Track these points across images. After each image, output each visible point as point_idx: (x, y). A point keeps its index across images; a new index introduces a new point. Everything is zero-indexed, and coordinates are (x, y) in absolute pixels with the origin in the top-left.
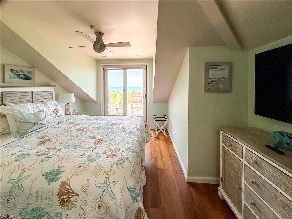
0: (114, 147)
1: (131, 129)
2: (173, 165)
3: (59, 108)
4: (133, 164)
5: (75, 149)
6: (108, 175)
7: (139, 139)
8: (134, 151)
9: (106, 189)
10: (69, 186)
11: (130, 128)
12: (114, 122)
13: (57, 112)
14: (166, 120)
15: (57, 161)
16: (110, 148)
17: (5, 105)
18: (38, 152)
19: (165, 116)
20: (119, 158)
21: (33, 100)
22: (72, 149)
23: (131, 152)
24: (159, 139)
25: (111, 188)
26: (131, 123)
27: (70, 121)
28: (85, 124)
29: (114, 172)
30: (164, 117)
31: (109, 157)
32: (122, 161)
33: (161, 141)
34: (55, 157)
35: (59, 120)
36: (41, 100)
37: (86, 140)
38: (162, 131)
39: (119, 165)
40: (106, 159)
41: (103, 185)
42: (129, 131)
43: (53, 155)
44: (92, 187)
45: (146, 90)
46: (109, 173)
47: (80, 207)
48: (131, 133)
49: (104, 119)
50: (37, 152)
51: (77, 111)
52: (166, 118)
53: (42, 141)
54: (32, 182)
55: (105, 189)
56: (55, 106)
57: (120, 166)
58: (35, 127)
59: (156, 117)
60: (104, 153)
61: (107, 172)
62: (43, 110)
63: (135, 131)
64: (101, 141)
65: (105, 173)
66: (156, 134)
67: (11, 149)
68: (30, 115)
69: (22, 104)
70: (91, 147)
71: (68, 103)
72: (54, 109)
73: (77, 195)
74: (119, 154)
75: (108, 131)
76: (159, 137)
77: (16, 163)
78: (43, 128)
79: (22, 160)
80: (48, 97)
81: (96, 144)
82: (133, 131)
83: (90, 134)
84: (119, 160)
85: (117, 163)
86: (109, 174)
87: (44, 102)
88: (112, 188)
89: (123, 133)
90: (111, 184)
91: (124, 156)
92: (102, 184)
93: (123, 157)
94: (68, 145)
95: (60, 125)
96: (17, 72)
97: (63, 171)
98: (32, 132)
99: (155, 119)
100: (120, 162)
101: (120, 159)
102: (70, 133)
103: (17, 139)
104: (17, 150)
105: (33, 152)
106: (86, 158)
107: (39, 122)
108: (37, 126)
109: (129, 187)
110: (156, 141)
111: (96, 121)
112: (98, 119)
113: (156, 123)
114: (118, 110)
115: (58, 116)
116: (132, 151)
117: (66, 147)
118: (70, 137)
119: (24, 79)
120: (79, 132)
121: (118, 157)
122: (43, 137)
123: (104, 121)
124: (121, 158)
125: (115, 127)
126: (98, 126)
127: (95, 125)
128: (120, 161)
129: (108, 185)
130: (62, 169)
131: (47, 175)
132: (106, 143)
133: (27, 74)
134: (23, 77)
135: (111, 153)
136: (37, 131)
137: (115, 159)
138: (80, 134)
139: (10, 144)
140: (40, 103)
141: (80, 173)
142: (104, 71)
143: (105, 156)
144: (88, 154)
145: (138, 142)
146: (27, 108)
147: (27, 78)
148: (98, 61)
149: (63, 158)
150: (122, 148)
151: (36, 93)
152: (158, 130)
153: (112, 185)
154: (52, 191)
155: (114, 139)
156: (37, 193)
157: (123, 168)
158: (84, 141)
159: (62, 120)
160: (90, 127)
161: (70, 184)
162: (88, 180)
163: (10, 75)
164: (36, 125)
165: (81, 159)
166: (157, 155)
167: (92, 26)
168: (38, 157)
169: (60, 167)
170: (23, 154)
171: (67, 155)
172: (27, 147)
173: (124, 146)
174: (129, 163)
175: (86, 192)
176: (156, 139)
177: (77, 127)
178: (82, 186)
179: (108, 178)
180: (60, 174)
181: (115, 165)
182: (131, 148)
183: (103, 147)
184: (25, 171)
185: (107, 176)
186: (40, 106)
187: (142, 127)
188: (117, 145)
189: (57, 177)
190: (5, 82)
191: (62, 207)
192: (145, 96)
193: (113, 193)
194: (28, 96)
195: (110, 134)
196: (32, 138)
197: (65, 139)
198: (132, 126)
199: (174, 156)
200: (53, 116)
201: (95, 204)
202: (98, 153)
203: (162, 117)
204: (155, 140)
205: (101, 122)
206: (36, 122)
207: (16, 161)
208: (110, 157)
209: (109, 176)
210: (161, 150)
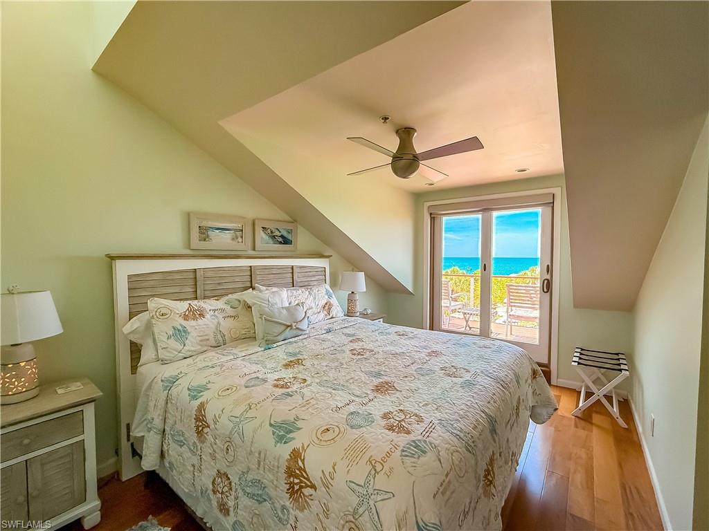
0: (412, 410)
1: (476, 374)
2: (631, 523)
3: (334, 301)
4: (447, 466)
5: (333, 391)
6: (375, 470)
7: (489, 405)
8: (462, 435)
9: (365, 500)
10: (303, 461)
11: (472, 370)
12: (438, 348)
13: (329, 309)
14: (621, 370)
15: (297, 405)
16: (402, 409)
17: (253, 289)
18: (278, 380)
19: (621, 356)
20: (414, 439)
21: (293, 283)
22: (330, 390)
23: (452, 433)
24: (592, 423)
25: (376, 504)
26: (481, 357)
27: (347, 331)
28: (372, 341)
29: (391, 469)
30: (616, 357)
31: (391, 428)
32: (417, 449)
33: (595, 430)
34: (297, 397)
35: (330, 326)
36: (306, 284)
37: (361, 377)
38: (604, 401)
39: (407, 456)
40: (382, 431)
41: (360, 489)
42: (467, 377)
43: (296, 392)
44: (339, 483)
45: (549, 269)
46: (379, 467)
47: (317, 514)
48: (469, 384)
49: (417, 337)
50: (275, 380)
51: (369, 311)
52: (621, 361)
53: (291, 361)
54: (255, 431)
55: (363, 501)
56: (327, 297)
57: (409, 461)
58: (288, 333)
59: (582, 352)
60: (386, 416)
61: (375, 463)
62: (302, 303)
63: (484, 381)
64: (390, 386)
65: (371, 462)
66: (581, 405)
67: (248, 364)
68: (282, 310)
69: (275, 289)
70: (365, 395)
71: (352, 293)
72: (325, 301)
73: (313, 487)
74: (418, 430)
75: (414, 367)
76: (591, 417)
77: (244, 391)
78: (301, 337)
79: (253, 388)
80: (318, 277)
81: (377, 390)
82: (479, 379)
83: (373, 365)
84: (411, 445)
85: (403, 451)
86: (378, 470)
87: (310, 287)
88: (379, 505)
89: (449, 380)
90: (377, 493)
91: (427, 440)
92: (358, 485)
93: (425, 442)
94: (325, 378)
95: (329, 336)
96: (272, 232)
97: (299, 429)
98: (283, 342)
99: (577, 359)
100: (414, 451)
101: (414, 441)
102: (339, 356)
103: (260, 349)
104: (255, 368)
105: (272, 377)
106: (345, 417)
107: (294, 324)
108: (291, 331)
109: (421, 523)
110: (576, 426)
111: (398, 337)
112: (403, 335)
113: (581, 371)
114: (471, 319)
115: (332, 318)
116: (455, 431)
117: (320, 384)
118: (336, 364)
119: (281, 243)
120: (354, 357)
121: (412, 437)
122: (295, 355)
123: (414, 342)
124: (419, 440)
125: (434, 360)
126: (397, 351)
127: (392, 348)
128: (412, 448)
129: (372, 494)
130: (299, 424)
131: (276, 426)
132: (398, 394)
133: (285, 234)
134: (280, 240)
135: (399, 421)
136: (291, 340)
137: (402, 440)
138: (355, 361)
139: (250, 357)
140: (303, 290)
141: (324, 443)
142: (433, 219)
143: (383, 422)
144: (352, 408)
145: (483, 415)
146: (280, 296)
147: (286, 241)
148: (418, 197)
149: (308, 402)
150: (431, 416)
151: (298, 270)
152: (589, 394)
153: (379, 498)
154: (278, 460)
155: (421, 391)
156: (259, 454)
157: (415, 466)
158: (357, 378)
159: (335, 327)
160: (380, 350)
161: (304, 459)
162: (335, 465)
163: (262, 238)
164: (289, 328)
165: (336, 415)
166: (572, 470)
167: (385, 119)
168: (274, 389)
169: (297, 419)
170: (258, 378)
171: (317, 399)
172: (268, 366)
173: (438, 415)
174: (434, 461)
175: (328, 488)
176: (577, 419)
177: (356, 346)
178: (323, 471)
179: (374, 479)
180: (293, 432)
181: (398, 453)
182: (455, 425)
183: (388, 403)
184: (250, 409)
185: (373, 472)
186: (301, 295)
187: (515, 375)
188: (421, 405)
189: (288, 436)
190: (256, 249)
191: (290, 498)
192: (547, 286)
193: (378, 517)
194: (285, 275)
195: (417, 377)
196: (280, 353)
197: (327, 366)
198: (479, 366)
199: (641, 497)
200: (322, 315)
201: (342, 522)
202: (371, 412)
203: (610, 356)
204: (573, 423)
205: (408, 342)
206: (289, 324)
207: (246, 387)
208: (394, 430)
209: (378, 473)
210: (591, 458)
